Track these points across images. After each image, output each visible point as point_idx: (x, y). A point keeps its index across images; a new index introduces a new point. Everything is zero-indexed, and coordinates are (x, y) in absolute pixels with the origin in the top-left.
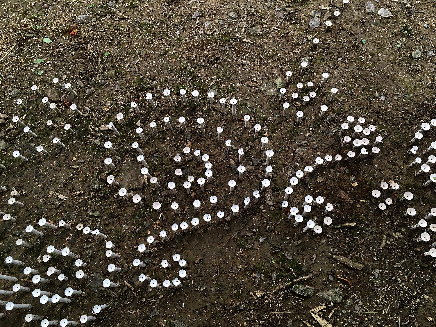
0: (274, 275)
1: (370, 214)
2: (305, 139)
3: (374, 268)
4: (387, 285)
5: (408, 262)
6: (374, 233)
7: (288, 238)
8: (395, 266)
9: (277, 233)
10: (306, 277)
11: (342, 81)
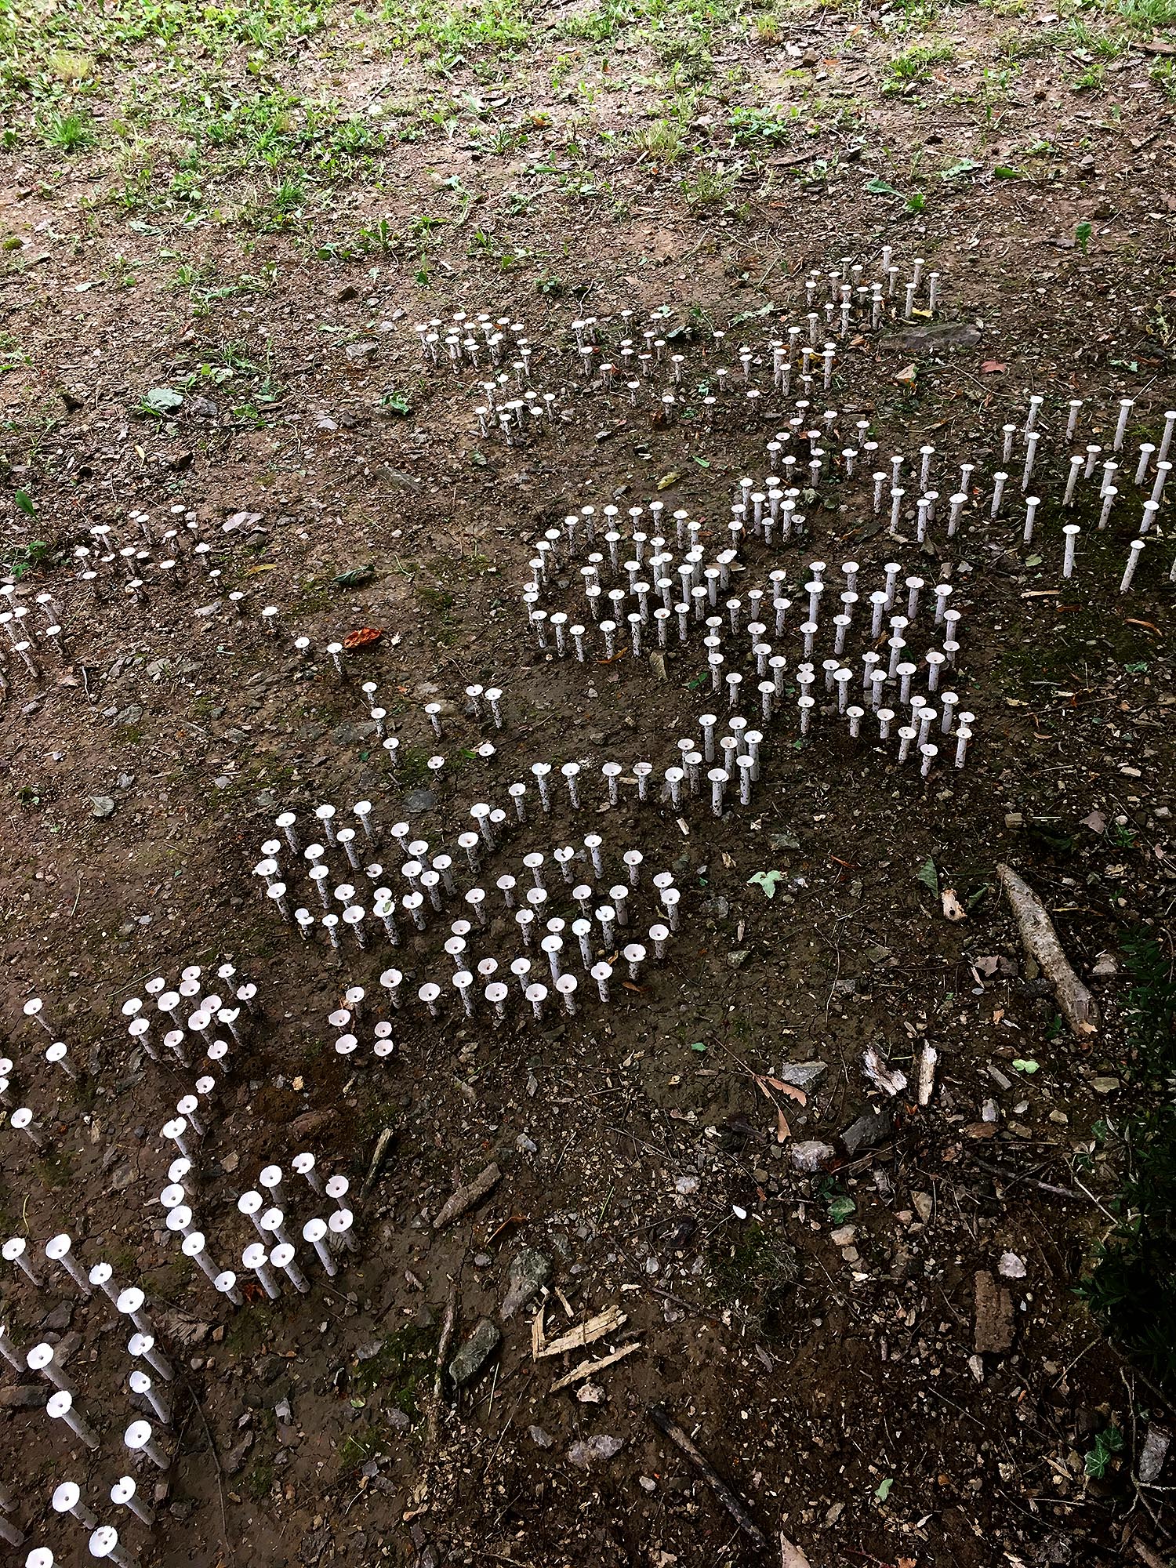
0: (396, 1417)
1: (388, 1086)
2: (103, 1150)
3: (512, 1143)
4: (564, 1133)
5: (536, 1062)
6: (433, 1100)
7: (324, 1327)
8: (532, 1093)
9: (293, 1354)
10: (448, 1325)
11: (31, 985)
